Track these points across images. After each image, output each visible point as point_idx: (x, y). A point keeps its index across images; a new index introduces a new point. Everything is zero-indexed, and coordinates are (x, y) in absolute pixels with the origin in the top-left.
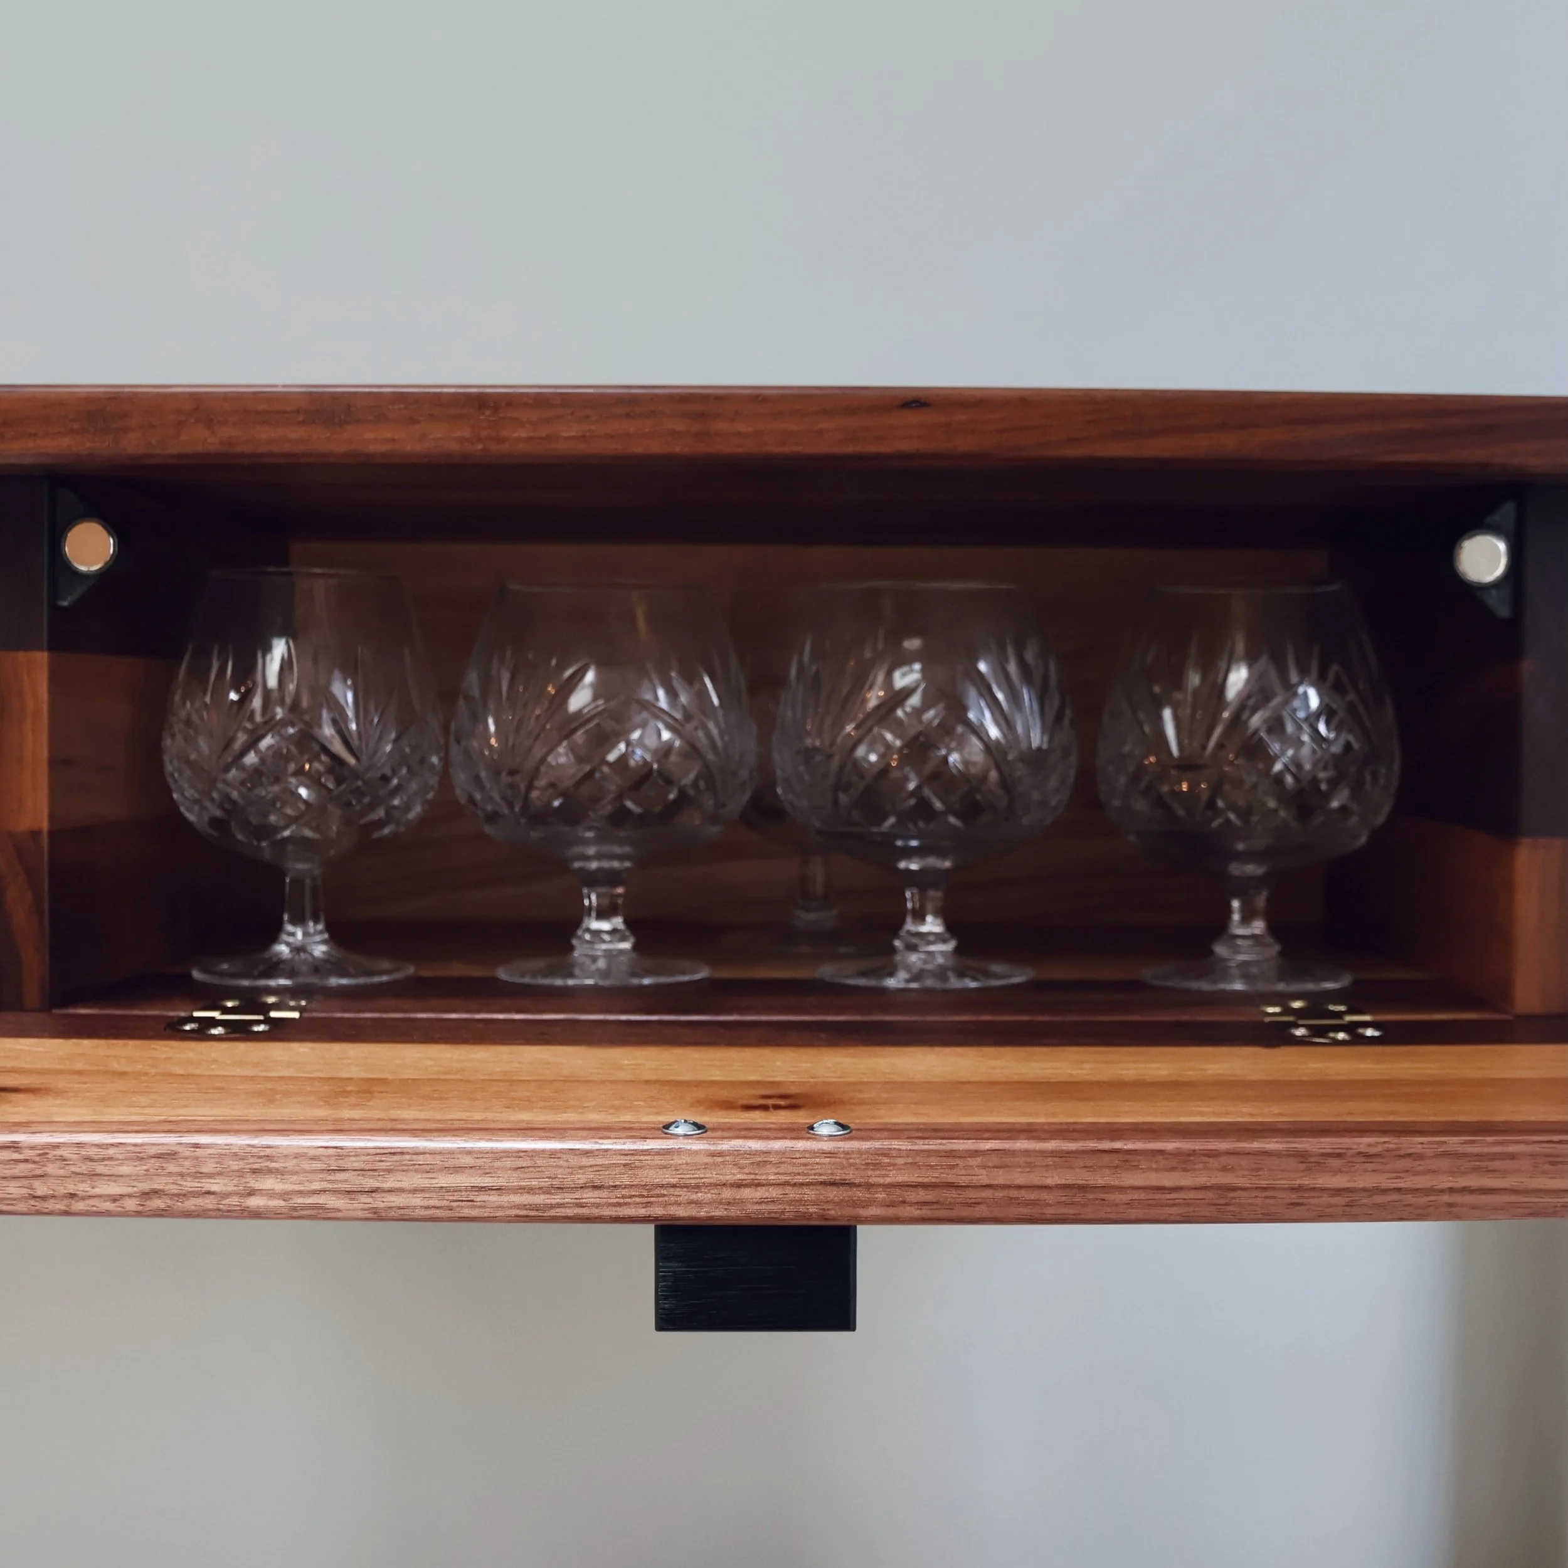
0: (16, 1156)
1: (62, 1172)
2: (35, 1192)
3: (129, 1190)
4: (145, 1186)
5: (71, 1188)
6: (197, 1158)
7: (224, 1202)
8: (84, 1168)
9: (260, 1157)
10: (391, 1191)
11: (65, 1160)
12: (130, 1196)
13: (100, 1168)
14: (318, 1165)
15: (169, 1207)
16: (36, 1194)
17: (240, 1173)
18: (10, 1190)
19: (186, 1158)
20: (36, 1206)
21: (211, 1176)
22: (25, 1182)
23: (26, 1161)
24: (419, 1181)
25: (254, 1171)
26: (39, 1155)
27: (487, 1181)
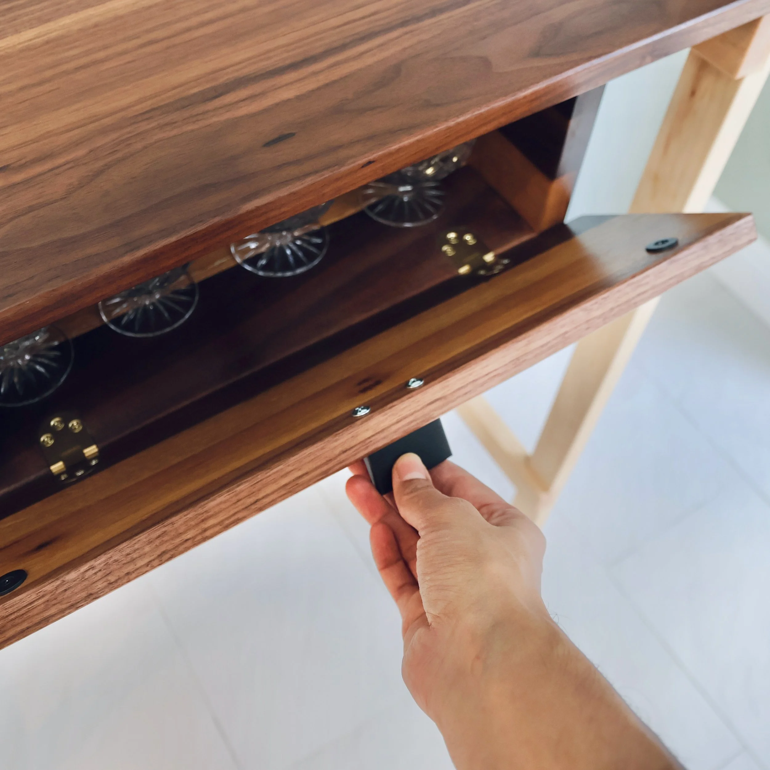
0: (94, 571)
1: (118, 566)
2: (110, 581)
3: (152, 558)
4: (158, 552)
5: (126, 571)
6: (176, 528)
7: (196, 540)
8: (129, 559)
9: (202, 514)
10: (264, 498)
11: (117, 561)
12: (154, 560)
13: (135, 555)
14: (228, 504)
15: (172, 555)
16: (111, 582)
17: (197, 525)
18: (100, 586)
19: (171, 531)
20: (114, 587)
21: (185, 532)
22: (104, 579)
23: (100, 570)
24: (274, 487)
25: (203, 521)
26: (105, 565)
27: (300, 473)
